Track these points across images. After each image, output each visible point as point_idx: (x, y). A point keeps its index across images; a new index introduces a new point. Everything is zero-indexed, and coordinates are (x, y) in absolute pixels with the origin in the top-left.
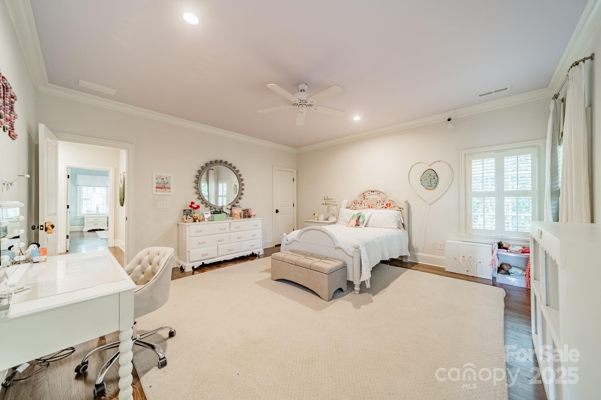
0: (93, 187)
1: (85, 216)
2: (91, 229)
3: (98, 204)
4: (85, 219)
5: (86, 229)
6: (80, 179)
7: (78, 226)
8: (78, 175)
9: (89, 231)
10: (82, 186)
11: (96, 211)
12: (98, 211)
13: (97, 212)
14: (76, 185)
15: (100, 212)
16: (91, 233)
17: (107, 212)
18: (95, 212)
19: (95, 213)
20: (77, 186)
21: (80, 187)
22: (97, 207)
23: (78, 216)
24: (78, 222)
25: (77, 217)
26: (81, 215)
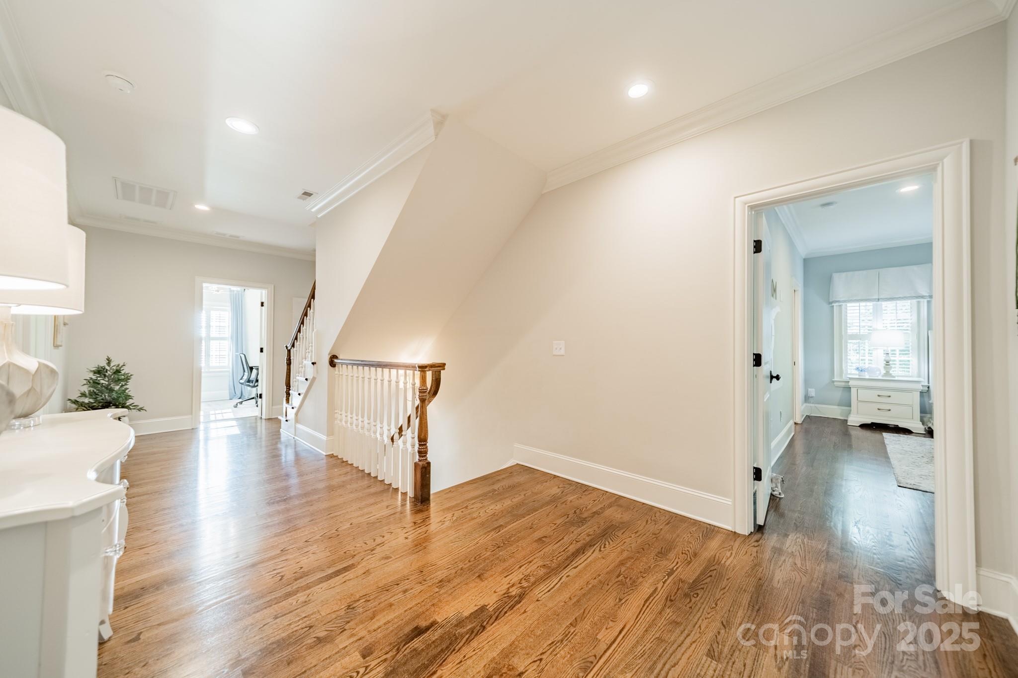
0: (874, 303)
1: (851, 383)
2: (869, 421)
3: (889, 352)
4: (853, 391)
5: (855, 419)
6: (841, 284)
7: (836, 407)
8: (836, 276)
9: (864, 426)
10: (845, 301)
11: (883, 372)
12: (891, 372)
13: (887, 373)
14: (830, 301)
15: (897, 372)
16: (867, 434)
17: (919, 376)
18: (880, 374)
19: (880, 378)
20: (833, 304)
21: (840, 306)
22: (888, 359)
23: (835, 379)
24: (838, 395)
25: (833, 382)
26: (844, 378)
